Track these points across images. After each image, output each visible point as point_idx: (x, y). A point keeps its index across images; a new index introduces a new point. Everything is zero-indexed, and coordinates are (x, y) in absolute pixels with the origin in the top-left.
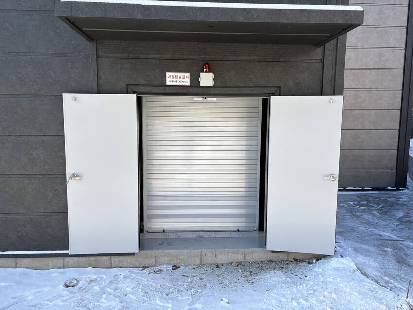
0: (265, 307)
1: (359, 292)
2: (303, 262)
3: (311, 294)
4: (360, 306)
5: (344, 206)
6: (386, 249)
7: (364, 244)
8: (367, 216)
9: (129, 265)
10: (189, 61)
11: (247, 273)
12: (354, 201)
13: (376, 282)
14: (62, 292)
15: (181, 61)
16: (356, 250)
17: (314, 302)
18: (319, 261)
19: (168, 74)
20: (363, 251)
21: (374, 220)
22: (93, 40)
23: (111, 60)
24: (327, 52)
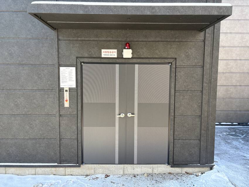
2: (192, 174)
5: (220, 136)
7: (234, 163)
8: (235, 143)
9: (77, 174)
10: (116, 42)
11: (154, 182)
12: (226, 132)
15: (111, 42)
16: (228, 167)
18: (203, 174)
19: (103, 50)
21: (240, 145)
22: (55, 29)
23: (67, 41)
24: (207, 35)
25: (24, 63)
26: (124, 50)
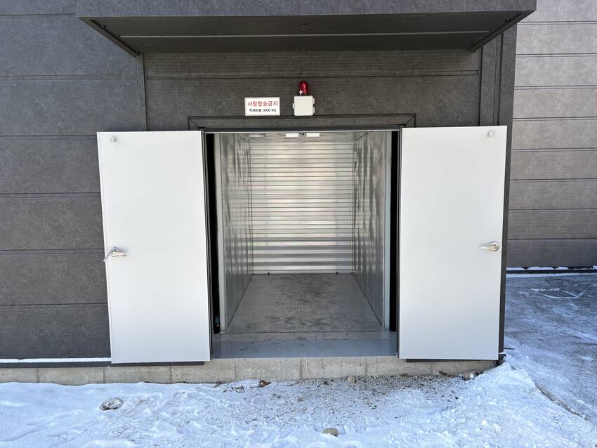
0: (390, 442)
1: (536, 422)
2: (454, 376)
3: (461, 423)
4: (537, 443)
5: (523, 295)
6: (584, 358)
7: (550, 350)
8: (557, 310)
9: (197, 380)
10: (277, 80)
11: (369, 393)
12: (540, 287)
13: (565, 406)
14: (98, 417)
15: (266, 80)
16: (536, 359)
17: (465, 435)
18: (479, 376)
19: (248, 100)
20: (548, 360)
21: (569, 314)
22: (138, 53)
23: (166, 81)
24: (486, 59)
25: (70, 132)
26: (296, 98)
